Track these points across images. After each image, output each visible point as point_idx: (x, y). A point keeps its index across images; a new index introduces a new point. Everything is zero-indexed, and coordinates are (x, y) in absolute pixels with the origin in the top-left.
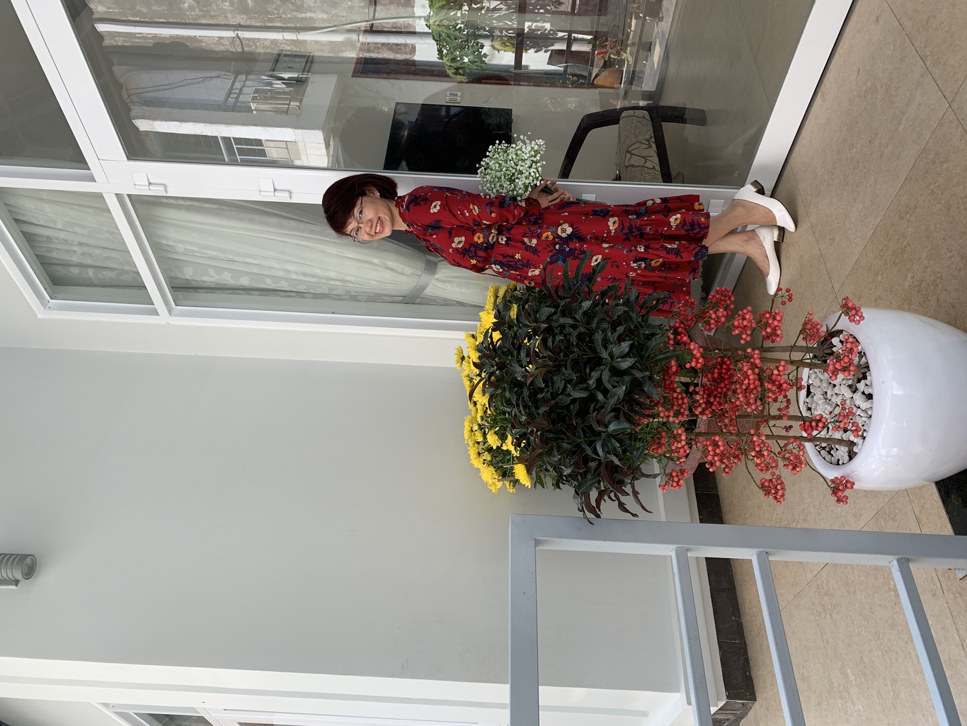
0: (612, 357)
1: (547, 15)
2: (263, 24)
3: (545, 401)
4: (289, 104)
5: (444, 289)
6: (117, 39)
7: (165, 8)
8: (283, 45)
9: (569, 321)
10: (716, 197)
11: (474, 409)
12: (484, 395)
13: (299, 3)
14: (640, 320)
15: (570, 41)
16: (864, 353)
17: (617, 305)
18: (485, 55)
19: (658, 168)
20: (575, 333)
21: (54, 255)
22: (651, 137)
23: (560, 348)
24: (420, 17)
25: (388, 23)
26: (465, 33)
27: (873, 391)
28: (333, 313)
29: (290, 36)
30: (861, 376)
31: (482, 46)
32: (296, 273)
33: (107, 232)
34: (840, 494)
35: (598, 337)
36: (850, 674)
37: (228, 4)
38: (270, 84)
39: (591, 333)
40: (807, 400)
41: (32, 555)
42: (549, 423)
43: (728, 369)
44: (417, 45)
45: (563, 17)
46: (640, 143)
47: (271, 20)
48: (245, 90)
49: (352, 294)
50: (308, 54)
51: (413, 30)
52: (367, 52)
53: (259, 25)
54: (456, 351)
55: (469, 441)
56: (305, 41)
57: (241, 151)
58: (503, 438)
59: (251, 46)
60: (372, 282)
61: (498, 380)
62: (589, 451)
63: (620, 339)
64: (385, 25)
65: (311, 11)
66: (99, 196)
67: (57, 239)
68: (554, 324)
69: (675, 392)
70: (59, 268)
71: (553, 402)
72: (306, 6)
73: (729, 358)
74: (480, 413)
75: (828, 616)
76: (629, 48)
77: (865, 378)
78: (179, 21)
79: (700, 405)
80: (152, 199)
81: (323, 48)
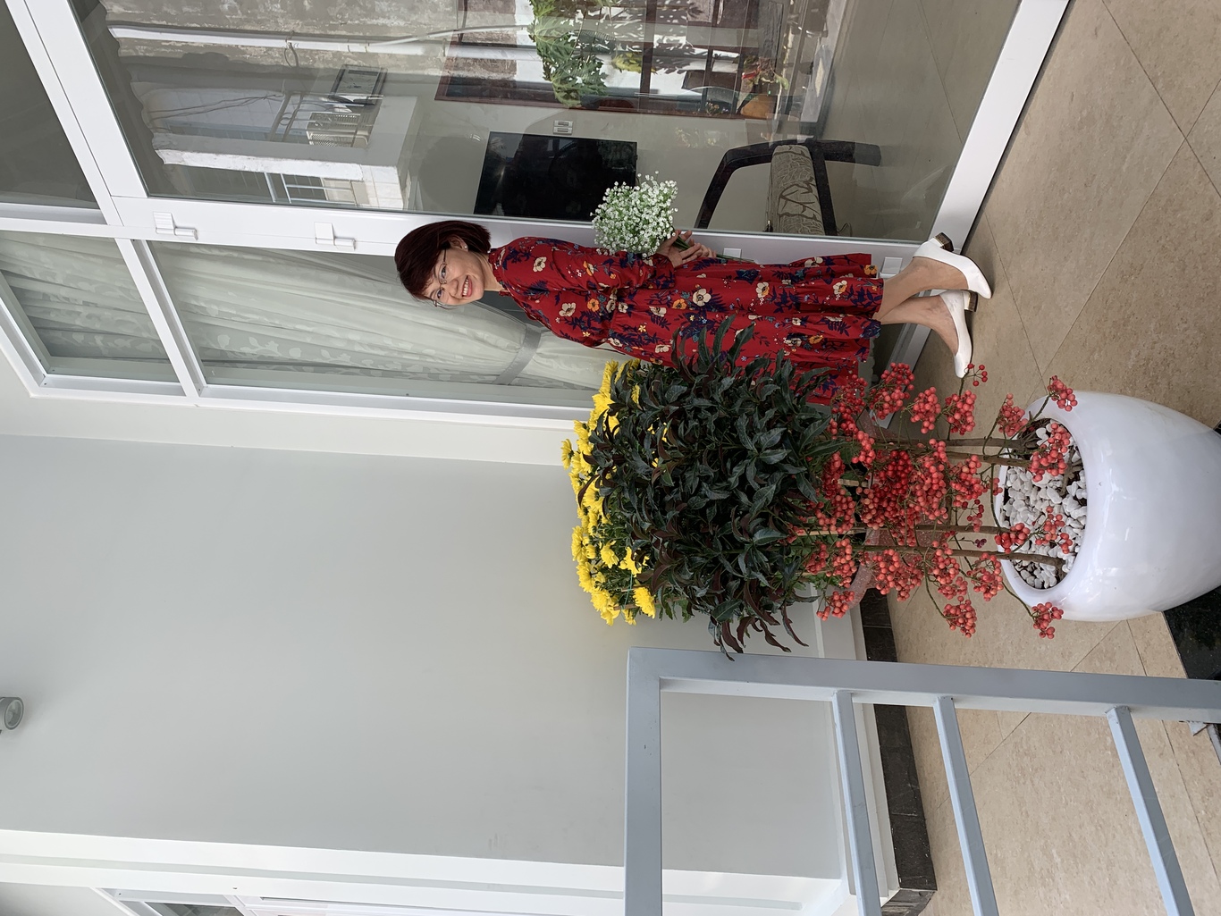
0: (759, 450)
1: (682, 26)
2: (323, 33)
3: (675, 504)
4: (355, 134)
5: (546, 366)
6: (138, 48)
7: (199, 10)
8: (348, 59)
9: (704, 402)
10: (892, 253)
11: (584, 518)
12: (597, 500)
13: (369, 6)
14: (795, 402)
15: (710, 60)
16: (1077, 447)
17: (766, 383)
18: (604, 76)
19: (819, 217)
20: (713, 418)
21: (53, 317)
22: (811, 179)
23: (694, 436)
24: (522, 27)
25: (482, 33)
26: (579, 47)
27: (1087, 496)
28: (407, 395)
29: (357, 48)
30: (1072, 476)
31: (600, 65)
32: (360, 344)
33: (120, 288)
34: (1045, 624)
35: (742, 423)
36: (1055, 855)
37: (279, 6)
38: (332, 108)
39: (734, 417)
40: (1005, 507)
41: (18, 699)
42: (678, 532)
43: (906, 466)
44: (518, 62)
45: (703, 28)
46: (797, 185)
47: (334, 27)
48: (299, 115)
49: (432, 371)
50: (379, 71)
51: (512, 43)
52: (454, 70)
53: (318, 32)
54: (563, 445)
55: (578, 558)
56: (375, 55)
57: (294, 192)
58: (621, 554)
59: (307, 60)
60: (457, 357)
61: (615, 477)
62: (729, 567)
63: (770, 426)
64: (477, 35)
65: (384, 17)
66: (111, 243)
67: (57, 297)
68: (687, 407)
69: (839, 494)
70: (59, 334)
71: (685, 505)
72: (377, 9)
73: (906, 452)
74: (592, 523)
75: (1028, 782)
76: (784, 70)
77: (1077, 478)
78: (217, 26)
79: (870, 511)
80: (179, 248)
81: (398, 63)
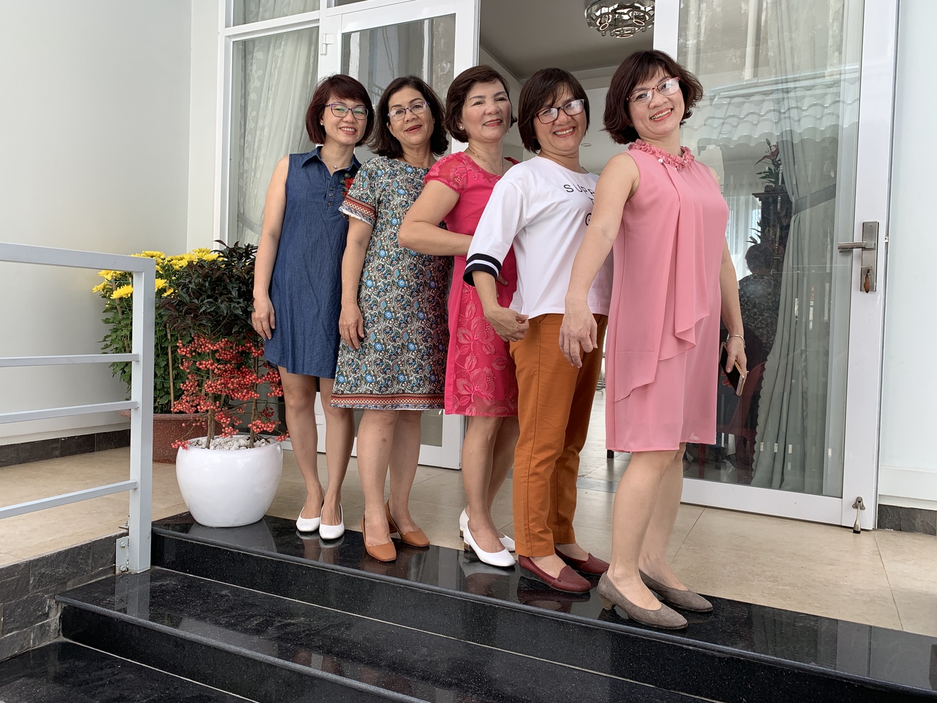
7: (442, 49)
28: (230, 158)
32: (261, 135)
49: (245, 176)
66: (316, 7)
78: (433, 57)
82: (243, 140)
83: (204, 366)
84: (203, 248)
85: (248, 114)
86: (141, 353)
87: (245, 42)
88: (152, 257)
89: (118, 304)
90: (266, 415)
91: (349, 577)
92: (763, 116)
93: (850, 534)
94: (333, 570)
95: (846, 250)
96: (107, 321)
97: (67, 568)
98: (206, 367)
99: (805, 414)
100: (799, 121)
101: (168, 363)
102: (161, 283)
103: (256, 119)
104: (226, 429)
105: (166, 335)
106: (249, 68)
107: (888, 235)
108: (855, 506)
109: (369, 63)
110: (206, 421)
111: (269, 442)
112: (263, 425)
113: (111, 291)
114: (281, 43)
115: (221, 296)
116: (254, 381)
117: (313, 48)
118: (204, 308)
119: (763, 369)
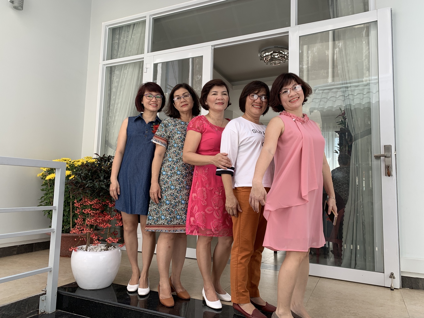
41: (22, 9)
49: (109, 124)
66: (142, 52)
82: (109, 108)
83: (86, 212)
84: (89, 156)
85: (112, 97)
86: (57, 206)
87: (111, 67)
88: (65, 161)
89: (49, 182)
90: (114, 234)
91: (151, 315)
92: (338, 98)
93: (389, 291)
94: (144, 311)
95: (378, 157)
96: (43, 190)
97: (15, 311)
98: (87, 212)
99: (364, 232)
100: (353, 100)
101: (70, 209)
102: (68, 173)
103: (115, 100)
104: (95, 241)
105: (70, 196)
106: (113, 78)
107: (396, 151)
108: (390, 277)
109: (166, 75)
110: (86, 238)
111: (115, 247)
112: (112, 240)
113: (46, 176)
114: (127, 67)
115: (96, 179)
116: (109, 219)
117: (141, 69)
118: (88, 185)
119: (344, 211)
